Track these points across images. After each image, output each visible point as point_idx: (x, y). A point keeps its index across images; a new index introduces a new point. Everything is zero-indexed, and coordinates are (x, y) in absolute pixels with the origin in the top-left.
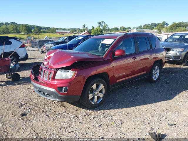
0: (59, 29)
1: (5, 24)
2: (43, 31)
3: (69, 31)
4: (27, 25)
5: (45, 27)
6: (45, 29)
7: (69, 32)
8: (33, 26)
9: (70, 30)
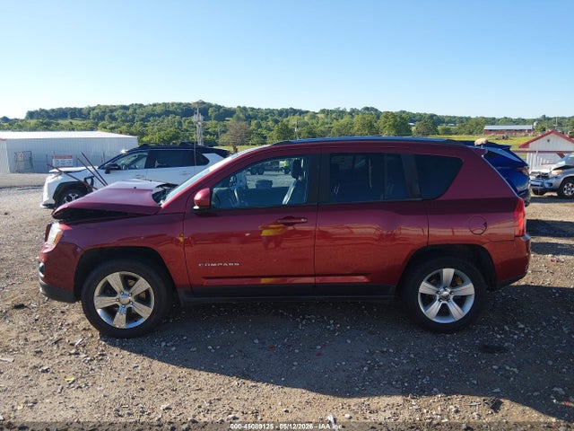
0: (499, 120)
1: (349, 113)
2: (444, 130)
3: (530, 127)
4: (404, 112)
5: (455, 117)
6: (454, 122)
7: (529, 131)
8: (420, 115)
9: (535, 124)
